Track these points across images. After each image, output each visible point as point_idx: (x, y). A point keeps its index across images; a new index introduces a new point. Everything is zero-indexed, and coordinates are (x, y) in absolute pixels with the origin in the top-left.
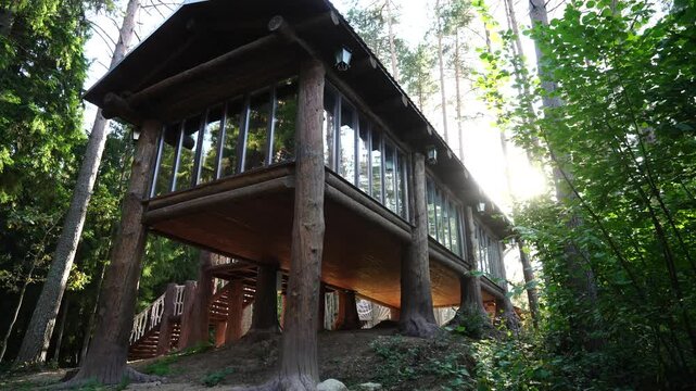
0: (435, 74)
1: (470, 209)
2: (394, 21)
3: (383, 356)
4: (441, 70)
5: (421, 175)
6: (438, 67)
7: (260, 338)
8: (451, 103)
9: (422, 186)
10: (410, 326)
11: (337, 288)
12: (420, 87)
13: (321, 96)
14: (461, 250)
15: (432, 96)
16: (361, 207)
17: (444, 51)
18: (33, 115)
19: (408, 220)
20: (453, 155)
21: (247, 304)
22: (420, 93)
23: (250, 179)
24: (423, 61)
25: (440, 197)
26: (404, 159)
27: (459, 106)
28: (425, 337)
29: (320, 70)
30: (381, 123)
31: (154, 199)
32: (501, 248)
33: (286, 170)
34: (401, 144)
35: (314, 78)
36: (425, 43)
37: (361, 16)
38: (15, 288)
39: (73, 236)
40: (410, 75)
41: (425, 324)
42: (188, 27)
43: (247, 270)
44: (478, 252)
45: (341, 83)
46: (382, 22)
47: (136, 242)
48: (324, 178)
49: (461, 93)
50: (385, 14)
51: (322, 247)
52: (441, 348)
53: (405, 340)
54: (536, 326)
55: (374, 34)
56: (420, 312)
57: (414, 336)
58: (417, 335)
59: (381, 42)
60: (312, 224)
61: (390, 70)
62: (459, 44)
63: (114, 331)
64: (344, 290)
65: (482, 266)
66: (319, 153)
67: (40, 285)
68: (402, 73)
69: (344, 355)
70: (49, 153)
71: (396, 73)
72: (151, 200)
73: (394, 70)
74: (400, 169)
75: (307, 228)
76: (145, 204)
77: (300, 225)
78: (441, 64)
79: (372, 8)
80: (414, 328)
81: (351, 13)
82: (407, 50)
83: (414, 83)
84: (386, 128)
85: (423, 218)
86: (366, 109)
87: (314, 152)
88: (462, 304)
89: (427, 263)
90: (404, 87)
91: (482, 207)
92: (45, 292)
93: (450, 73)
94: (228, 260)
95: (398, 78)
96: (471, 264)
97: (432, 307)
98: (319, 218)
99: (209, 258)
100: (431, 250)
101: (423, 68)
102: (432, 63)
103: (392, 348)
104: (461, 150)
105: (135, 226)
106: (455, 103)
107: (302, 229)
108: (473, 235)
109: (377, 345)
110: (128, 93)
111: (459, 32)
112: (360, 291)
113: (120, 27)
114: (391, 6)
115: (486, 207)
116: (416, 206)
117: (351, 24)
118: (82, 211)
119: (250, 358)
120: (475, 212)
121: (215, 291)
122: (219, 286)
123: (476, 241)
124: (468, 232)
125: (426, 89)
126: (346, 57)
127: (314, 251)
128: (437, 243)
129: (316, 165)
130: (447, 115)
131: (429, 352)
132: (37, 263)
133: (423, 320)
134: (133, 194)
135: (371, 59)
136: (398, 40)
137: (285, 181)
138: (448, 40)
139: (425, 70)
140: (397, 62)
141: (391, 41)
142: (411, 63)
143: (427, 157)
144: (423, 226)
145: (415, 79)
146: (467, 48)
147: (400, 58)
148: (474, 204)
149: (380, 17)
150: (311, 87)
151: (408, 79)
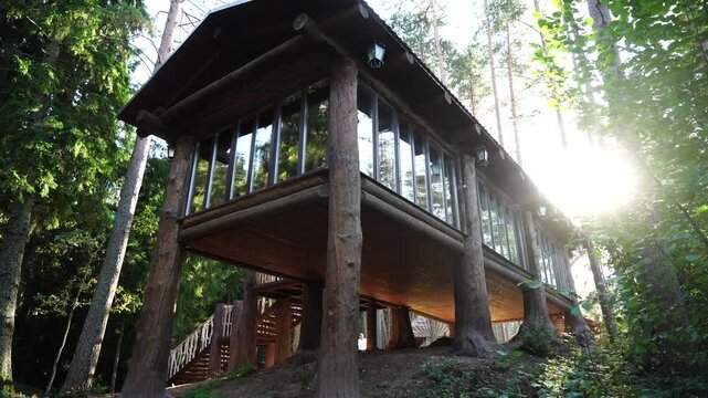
0: (485, 74)
1: (529, 214)
2: (439, 23)
3: (436, 379)
4: (493, 69)
5: (472, 177)
6: (488, 66)
7: (304, 361)
8: (505, 105)
9: (473, 192)
10: (465, 345)
11: (389, 304)
12: (471, 90)
13: (354, 97)
14: (521, 260)
15: (485, 98)
16: (404, 215)
17: (495, 51)
18: (74, 139)
19: (459, 229)
20: (506, 155)
21: (297, 323)
22: (471, 96)
23: (284, 190)
24: (473, 63)
25: (494, 202)
26: (452, 162)
27: (513, 106)
28: (483, 357)
29: (352, 70)
30: (423, 124)
31: (189, 217)
32: (567, 256)
33: (319, 179)
34: (448, 146)
35: (346, 77)
36: (475, 43)
37: (405, 20)
38: (64, 313)
39: (116, 259)
40: (460, 78)
41: (483, 342)
42: (215, 36)
43: (291, 287)
44: (541, 261)
45: (377, 83)
46: (428, 24)
47: (173, 262)
48: (359, 185)
49: (515, 93)
50: (429, 16)
51: (359, 261)
52: (502, 370)
53: (461, 360)
54: (612, 341)
55: (420, 38)
56: (477, 329)
57: (471, 355)
58: (474, 355)
59: (427, 45)
60: (348, 236)
61: (438, 74)
62: (511, 41)
63: (151, 355)
64: (397, 306)
65: (547, 276)
66: (353, 157)
67: (87, 308)
68: (451, 76)
69: (393, 379)
70: (93, 176)
71: (444, 76)
72: (186, 218)
73: (442, 73)
74: (448, 173)
75: (342, 239)
76: (180, 222)
77: (335, 237)
78: (492, 63)
79: (417, 12)
80: (471, 347)
81: (394, 18)
82: (455, 51)
83: (465, 86)
84: (430, 130)
85: (476, 225)
86: (406, 110)
87: (348, 157)
88: (525, 318)
89: (483, 275)
90: (455, 91)
91: (543, 211)
92: (91, 315)
93: (501, 72)
94: (273, 278)
95: (447, 81)
96: (533, 274)
97: (490, 322)
98: (356, 229)
99: (254, 276)
100: (487, 260)
101: (474, 70)
102: (483, 63)
103: (446, 371)
104: (518, 152)
105: (171, 246)
106: (510, 104)
107: (337, 241)
108: (534, 243)
109: (429, 368)
110: (160, 109)
111: (511, 28)
112: (414, 307)
113: (158, 47)
114: (436, 8)
115: (547, 211)
116: (467, 212)
117: (396, 29)
118: (124, 232)
119: (293, 382)
120: (536, 217)
121: (263, 311)
122: (267, 305)
123: (538, 250)
124: (528, 240)
125: (478, 91)
126: (379, 53)
127: (351, 265)
128: (494, 252)
129: (349, 171)
130: (501, 117)
131: (488, 374)
132: (83, 287)
133: (481, 338)
134: (168, 213)
135: (407, 54)
136: (445, 42)
137: (318, 191)
138: (498, 38)
139: (475, 72)
140: (446, 66)
141: (438, 44)
142: (461, 66)
143: (477, 158)
144: (476, 234)
145: (466, 82)
146: (519, 44)
147: (448, 61)
148: (534, 208)
149: (425, 20)
150: (342, 88)
151: (458, 82)
